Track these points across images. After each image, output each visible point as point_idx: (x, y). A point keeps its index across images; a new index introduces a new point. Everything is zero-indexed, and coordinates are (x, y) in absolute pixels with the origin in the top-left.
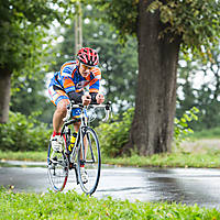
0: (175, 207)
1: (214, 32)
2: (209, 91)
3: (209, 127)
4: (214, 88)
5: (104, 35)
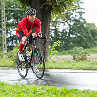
0: (47, 87)
1: (67, 5)
2: (66, 32)
3: (66, 50)
4: (68, 31)
5: (16, 6)
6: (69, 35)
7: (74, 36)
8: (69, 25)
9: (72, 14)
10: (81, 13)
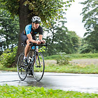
0: (35, 88)
1: (52, 14)
2: (50, 39)
3: (50, 55)
4: (52, 38)
5: (5, 15)
6: (53, 42)
7: (57, 43)
8: (53, 33)
9: (56, 23)
10: (63, 22)
